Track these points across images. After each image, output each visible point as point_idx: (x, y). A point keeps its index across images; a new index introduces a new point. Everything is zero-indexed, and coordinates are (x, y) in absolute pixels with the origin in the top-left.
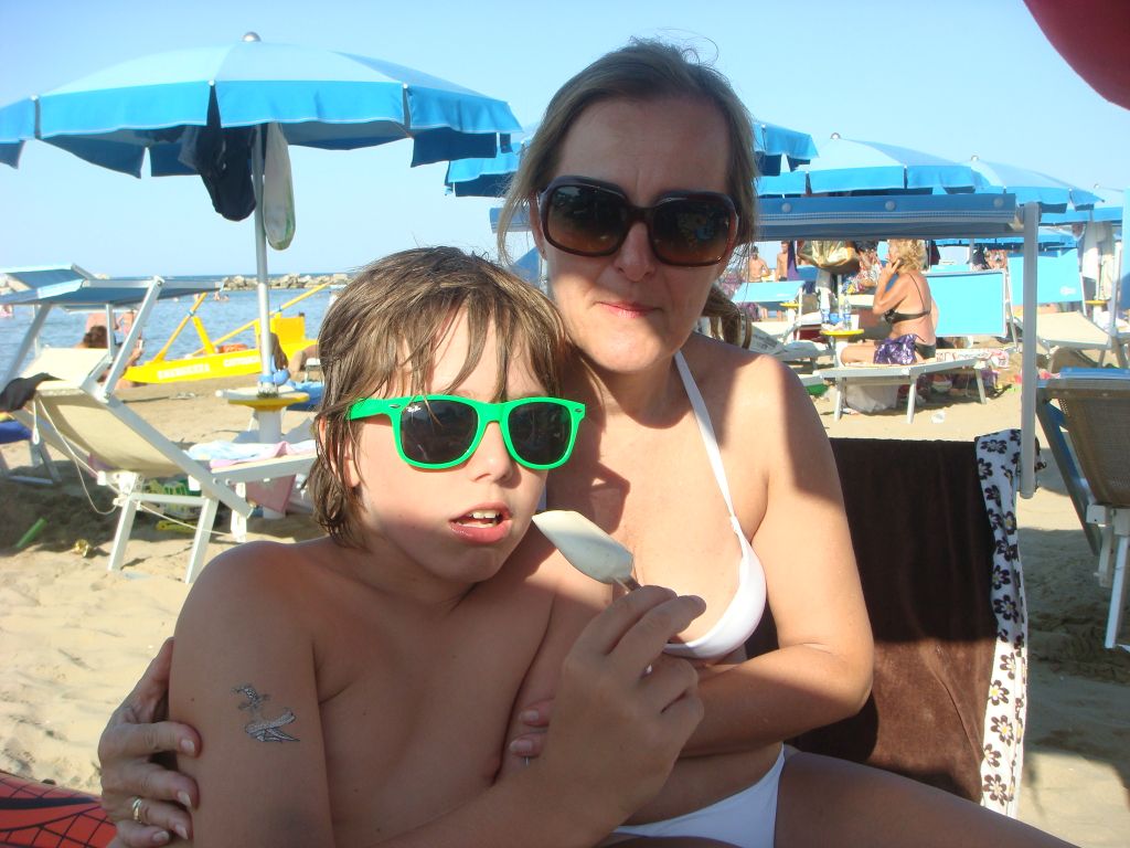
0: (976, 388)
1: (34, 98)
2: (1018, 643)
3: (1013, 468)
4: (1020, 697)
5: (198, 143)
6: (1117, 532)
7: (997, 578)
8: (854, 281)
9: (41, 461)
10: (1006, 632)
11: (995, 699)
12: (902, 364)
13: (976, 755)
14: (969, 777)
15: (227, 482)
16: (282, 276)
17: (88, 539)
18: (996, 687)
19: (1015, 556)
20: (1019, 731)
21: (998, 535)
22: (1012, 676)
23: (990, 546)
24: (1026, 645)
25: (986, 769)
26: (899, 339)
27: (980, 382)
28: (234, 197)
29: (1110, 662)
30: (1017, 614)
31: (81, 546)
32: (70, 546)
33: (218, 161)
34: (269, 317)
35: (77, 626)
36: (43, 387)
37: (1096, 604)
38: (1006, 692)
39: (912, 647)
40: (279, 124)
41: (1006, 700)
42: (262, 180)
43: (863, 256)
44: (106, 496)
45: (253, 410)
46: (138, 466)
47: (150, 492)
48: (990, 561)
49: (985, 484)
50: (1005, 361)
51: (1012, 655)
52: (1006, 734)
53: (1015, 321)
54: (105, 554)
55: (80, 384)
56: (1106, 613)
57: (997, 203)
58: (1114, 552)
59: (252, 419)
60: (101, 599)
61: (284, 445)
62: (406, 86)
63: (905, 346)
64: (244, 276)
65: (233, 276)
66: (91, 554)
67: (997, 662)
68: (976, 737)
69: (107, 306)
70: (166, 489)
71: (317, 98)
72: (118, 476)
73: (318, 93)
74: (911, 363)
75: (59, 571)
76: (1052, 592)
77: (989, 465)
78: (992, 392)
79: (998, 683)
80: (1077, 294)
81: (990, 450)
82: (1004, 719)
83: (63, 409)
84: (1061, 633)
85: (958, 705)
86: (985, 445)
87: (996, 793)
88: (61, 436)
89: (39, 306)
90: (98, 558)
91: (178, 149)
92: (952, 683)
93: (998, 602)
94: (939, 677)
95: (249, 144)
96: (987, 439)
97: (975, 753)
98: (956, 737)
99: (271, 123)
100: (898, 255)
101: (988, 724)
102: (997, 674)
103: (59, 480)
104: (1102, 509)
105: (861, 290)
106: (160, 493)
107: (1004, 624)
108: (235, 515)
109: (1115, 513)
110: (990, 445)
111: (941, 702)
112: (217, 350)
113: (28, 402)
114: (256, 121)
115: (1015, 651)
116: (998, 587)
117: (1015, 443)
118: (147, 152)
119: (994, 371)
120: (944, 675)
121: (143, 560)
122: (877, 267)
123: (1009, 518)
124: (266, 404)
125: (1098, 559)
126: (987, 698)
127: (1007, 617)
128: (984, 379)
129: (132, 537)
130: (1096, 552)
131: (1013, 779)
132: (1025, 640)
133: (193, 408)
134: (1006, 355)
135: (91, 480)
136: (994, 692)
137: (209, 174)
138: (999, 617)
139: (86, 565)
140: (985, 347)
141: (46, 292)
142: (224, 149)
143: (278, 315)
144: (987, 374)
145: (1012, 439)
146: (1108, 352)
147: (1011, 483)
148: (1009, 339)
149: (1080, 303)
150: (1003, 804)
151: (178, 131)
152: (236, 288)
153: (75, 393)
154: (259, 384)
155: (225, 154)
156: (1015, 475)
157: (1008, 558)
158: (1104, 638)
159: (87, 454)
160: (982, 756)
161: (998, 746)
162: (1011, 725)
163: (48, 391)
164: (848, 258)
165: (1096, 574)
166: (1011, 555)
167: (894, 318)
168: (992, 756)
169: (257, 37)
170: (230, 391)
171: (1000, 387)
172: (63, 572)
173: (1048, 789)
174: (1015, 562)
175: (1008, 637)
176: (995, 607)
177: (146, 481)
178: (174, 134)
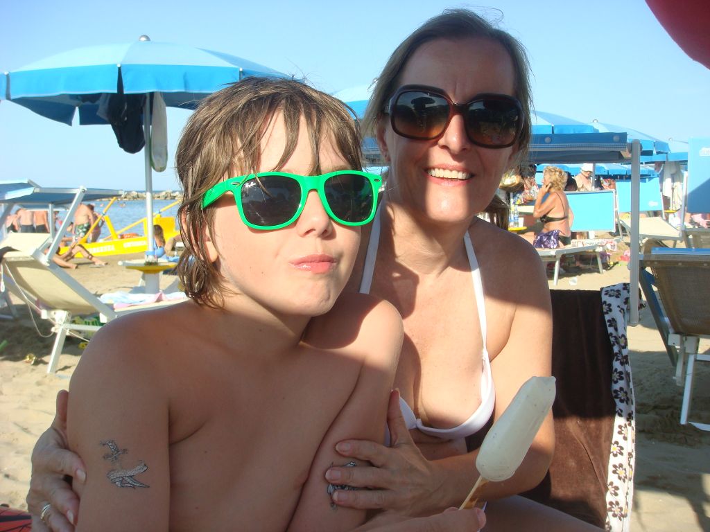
0: (597, 264)
1: (6, 73)
2: (629, 418)
3: (625, 307)
4: (630, 451)
5: (110, 104)
6: (687, 351)
7: (615, 376)
8: (521, 197)
9: (6, 305)
10: (621, 411)
11: (615, 453)
12: (550, 248)
13: (603, 488)
14: (599, 503)
16: (161, 192)
17: (35, 354)
18: (616, 445)
19: (627, 362)
20: (631, 473)
21: (616, 349)
22: (625, 438)
23: (611, 356)
24: (634, 419)
25: (609, 498)
26: (549, 233)
27: (599, 260)
28: (131, 138)
29: (684, 433)
30: (628, 399)
31: (30, 358)
32: (23, 358)
33: (123, 114)
34: (153, 216)
35: (26, 408)
36: (8, 255)
37: (674, 397)
38: (622, 448)
39: (562, 420)
40: (161, 93)
41: (621, 454)
42: (149, 129)
43: (527, 182)
44: (47, 325)
45: (141, 273)
46: (67, 306)
47: (76, 324)
48: (611, 366)
49: (607, 317)
50: (615, 248)
51: (625, 425)
52: (622, 475)
53: (621, 222)
54: (46, 363)
55: (31, 254)
56: (681, 402)
57: (615, 138)
58: (685, 364)
59: (141, 280)
60: (42, 391)
61: (161, 294)
62: (241, 70)
63: (552, 237)
64: (137, 191)
65: (131, 191)
66: (37, 363)
67: (616, 429)
68: (603, 478)
69: (50, 205)
70: (86, 322)
71: (185, 76)
72: (55, 313)
73: (187, 73)
74: (557, 248)
75: (16, 373)
76: (647, 390)
77: (610, 305)
78: (607, 266)
79: (617, 443)
80: (659, 205)
81: (610, 296)
82: (621, 466)
83: (21, 270)
84: (652, 415)
85: (592, 457)
86: (607, 293)
87: (616, 513)
88: (19, 287)
89: (7, 204)
90: (41, 366)
91: (96, 108)
92: (588, 442)
93: (616, 391)
94: (579, 439)
95: (142, 105)
96: (609, 289)
97: (602, 487)
98: (590, 477)
99: (156, 92)
100: (550, 180)
101: (611, 469)
102: (616, 437)
103: (17, 316)
104: (678, 337)
105: (525, 202)
106: (82, 324)
107: (620, 405)
109: (686, 340)
110: (610, 293)
111: (580, 455)
112: (119, 237)
114: (147, 90)
115: (627, 423)
116: (616, 382)
117: (626, 291)
118: (77, 110)
119: (608, 253)
120: (582, 438)
121: (69, 367)
122: (535, 188)
123: (623, 338)
124: (150, 269)
125: (675, 369)
126: (610, 452)
127: (622, 401)
128: (601, 258)
129: (64, 352)
130: (674, 364)
131: (627, 504)
132: (634, 415)
133: (103, 273)
134: (616, 243)
135: (37, 316)
136: (614, 448)
137: (116, 124)
138: (617, 401)
139: (33, 370)
140: (602, 238)
141: (11, 195)
142: (126, 108)
143: (159, 215)
144: (604, 255)
145: (624, 289)
146: (678, 242)
147: (624, 316)
148: (617, 233)
149: (661, 211)
150: (620, 519)
151: (97, 96)
152: (132, 199)
153: (28, 259)
154: (146, 256)
155: (126, 111)
156: (626, 311)
157: (622, 364)
158: (680, 418)
159: (36, 299)
160: (607, 489)
161: (617, 483)
162: (625, 469)
163: (11, 258)
164: (517, 182)
165: (674, 378)
166: (624, 361)
167: (546, 219)
168: (613, 489)
169: (148, 38)
170: (127, 262)
171: (612, 263)
172: (18, 374)
173: (646, 513)
174: (627, 366)
175: (623, 414)
176: (614, 394)
177: (73, 317)
178: (95, 97)
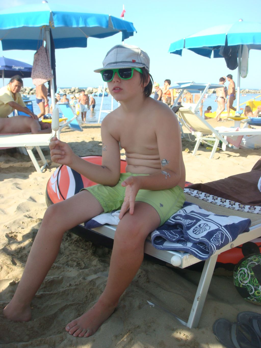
1: (184, 39)
5: (224, 49)
15: (222, 135)
17: (189, 149)
28: (232, 64)
31: (187, 150)
33: (229, 54)
36: (180, 109)
42: (240, 60)
44: (194, 137)
46: (201, 130)
54: (192, 153)
64: (249, 89)
66: (189, 152)
71: (254, 37)
72: (197, 133)
83: (185, 114)
90: (190, 154)
91: (219, 51)
99: (244, 44)
103: (185, 137)
108: (223, 144)
113: (177, 112)
118: (213, 52)
121: (201, 154)
124: (237, 118)
137: (226, 58)
142: (231, 51)
152: (246, 93)
153: (187, 110)
155: (231, 52)
159: (190, 127)
163: (182, 109)
169: (242, 20)
177: (203, 134)
178: (218, 47)
